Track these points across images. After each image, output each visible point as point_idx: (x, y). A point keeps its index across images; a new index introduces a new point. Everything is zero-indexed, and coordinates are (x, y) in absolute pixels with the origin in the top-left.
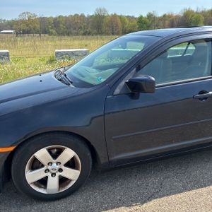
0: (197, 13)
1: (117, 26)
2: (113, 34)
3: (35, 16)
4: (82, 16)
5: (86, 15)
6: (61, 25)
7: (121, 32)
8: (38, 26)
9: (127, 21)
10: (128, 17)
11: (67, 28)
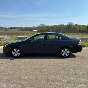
1: (77, 29)
2: (75, 32)
3: (45, 25)
4: (63, 25)
5: (65, 25)
6: (54, 29)
7: (78, 31)
8: (45, 29)
11: (56, 30)
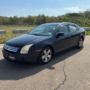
0: (33, 17)
9: (5, 19)
10: (5, 17)
